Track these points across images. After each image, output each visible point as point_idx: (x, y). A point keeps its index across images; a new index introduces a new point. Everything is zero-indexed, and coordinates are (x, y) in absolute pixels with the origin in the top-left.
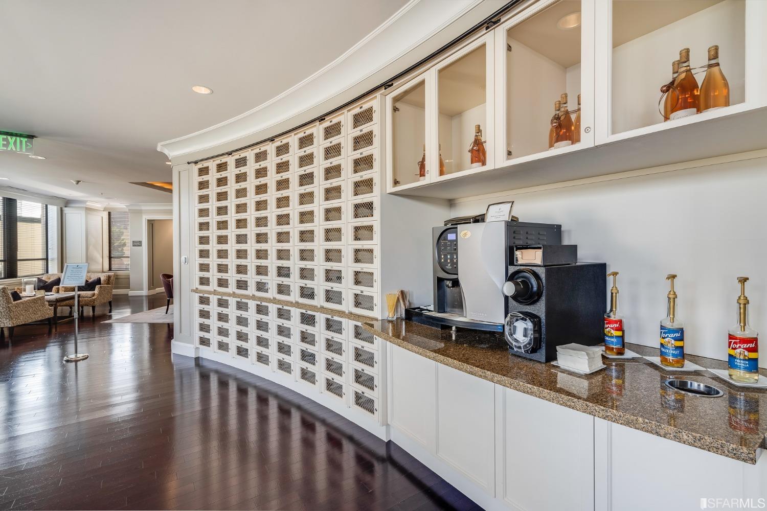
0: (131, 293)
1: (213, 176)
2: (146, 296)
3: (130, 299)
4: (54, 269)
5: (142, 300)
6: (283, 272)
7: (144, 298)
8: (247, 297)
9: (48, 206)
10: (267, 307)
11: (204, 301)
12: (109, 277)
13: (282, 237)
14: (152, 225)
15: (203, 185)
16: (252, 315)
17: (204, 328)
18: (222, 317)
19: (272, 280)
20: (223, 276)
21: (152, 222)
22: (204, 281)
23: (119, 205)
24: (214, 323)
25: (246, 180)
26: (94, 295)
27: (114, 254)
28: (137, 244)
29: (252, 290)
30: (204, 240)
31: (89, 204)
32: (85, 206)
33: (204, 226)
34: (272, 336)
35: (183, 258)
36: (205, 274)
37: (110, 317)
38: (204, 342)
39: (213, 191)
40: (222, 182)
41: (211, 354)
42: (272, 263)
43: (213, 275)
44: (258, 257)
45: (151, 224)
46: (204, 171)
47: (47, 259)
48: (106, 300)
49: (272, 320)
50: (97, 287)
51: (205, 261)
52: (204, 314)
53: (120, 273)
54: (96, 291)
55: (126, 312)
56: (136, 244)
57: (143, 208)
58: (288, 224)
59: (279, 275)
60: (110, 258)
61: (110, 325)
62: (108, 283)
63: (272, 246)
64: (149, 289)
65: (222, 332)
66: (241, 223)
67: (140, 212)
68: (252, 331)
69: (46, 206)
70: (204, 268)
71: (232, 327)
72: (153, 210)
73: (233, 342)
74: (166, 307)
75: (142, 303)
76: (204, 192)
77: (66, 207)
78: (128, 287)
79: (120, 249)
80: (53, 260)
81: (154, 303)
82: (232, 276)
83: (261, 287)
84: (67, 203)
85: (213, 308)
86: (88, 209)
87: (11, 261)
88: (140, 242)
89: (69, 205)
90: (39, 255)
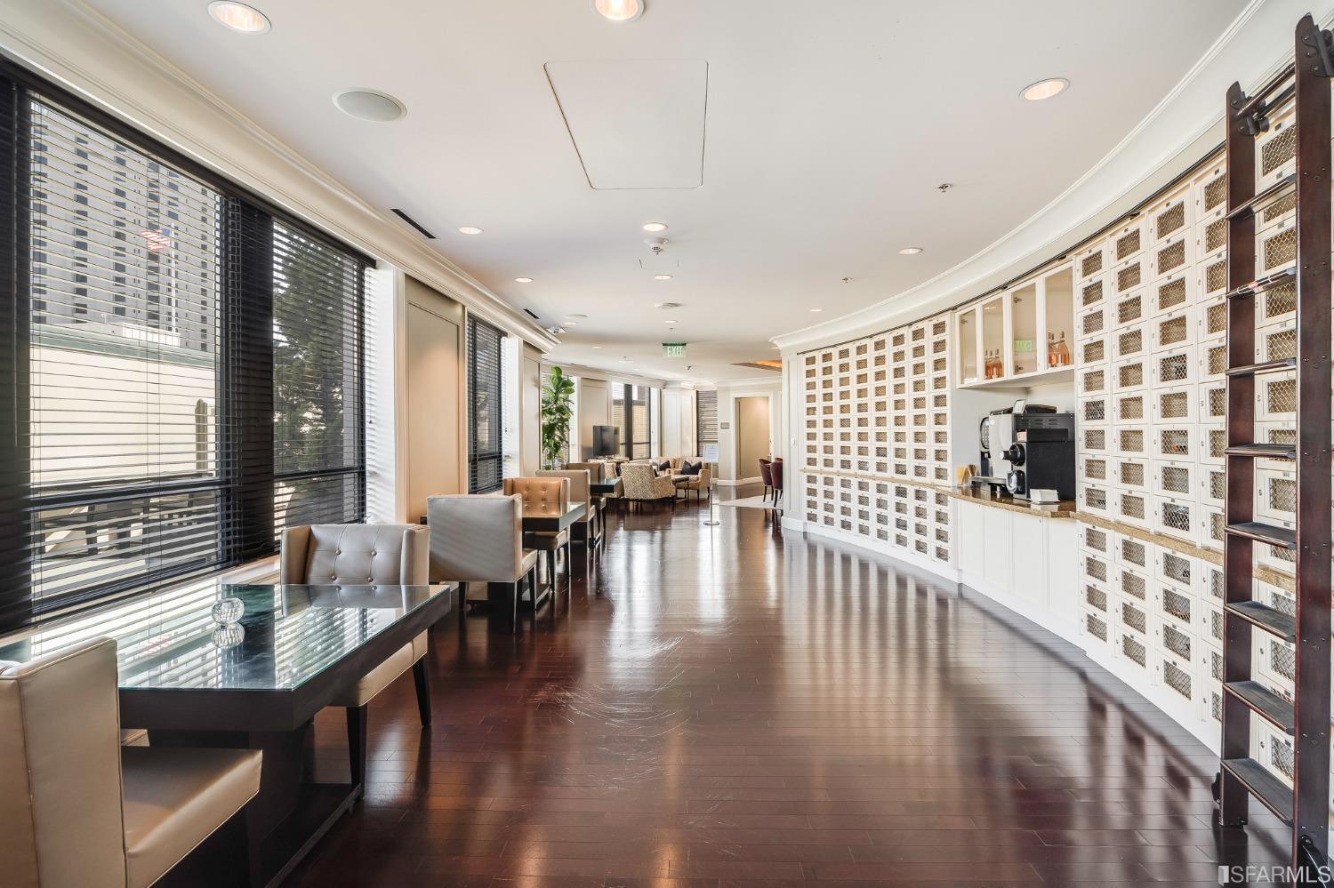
0: (721, 482)
1: (819, 365)
2: (734, 486)
3: (722, 488)
4: (655, 453)
6: (881, 452)
7: (732, 488)
8: (850, 475)
9: (651, 388)
10: (867, 483)
11: (811, 479)
13: (880, 421)
14: (739, 403)
15: (810, 373)
16: (854, 492)
17: (811, 505)
18: (828, 494)
19: (872, 459)
20: (829, 456)
22: (811, 462)
23: (708, 384)
24: (820, 500)
25: (848, 370)
26: (698, 478)
27: (701, 438)
28: (725, 426)
29: (854, 468)
30: (811, 424)
31: (684, 385)
32: (679, 386)
33: (811, 411)
34: (872, 510)
36: (812, 455)
38: (812, 517)
39: (819, 379)
40: (827, 371)
41: (818, 530)
42: (872, 444)
43: (820, 456)
44: (860, 439)
45: (738, 401)
46: (811, 361)
47: (650, 443)
48: (706, 485)
49: (872, 495)
50: (700, 471)
51: (812, 443)
52: (812, 492)
54: (700, 475)
55: (719, 499)
57: (732, 384)
58: (885, 410)
59: (878, 455)
60: (698, 442)
63: (871, 429)
64: (739, 477)
65: (828, 508)
66: (844, 409)
67: (727, 390)
68: (854, 506)
70: (811, 449)
71: (837, 502)
72: (746, 384)
73: (837, 516)
74: (763, 496)
76: (811, 380)
77: (664, 388)
78: (719, 477)
80: (654, 443)
81: (740, 492)
82: (837, 457)
83: (862, 465)
84: (665, 384)
85: (820, 487)
86: (682, 389)
87: (629, 444)
88: (728, 424)
89: (667, 386)
90: (645, 439)
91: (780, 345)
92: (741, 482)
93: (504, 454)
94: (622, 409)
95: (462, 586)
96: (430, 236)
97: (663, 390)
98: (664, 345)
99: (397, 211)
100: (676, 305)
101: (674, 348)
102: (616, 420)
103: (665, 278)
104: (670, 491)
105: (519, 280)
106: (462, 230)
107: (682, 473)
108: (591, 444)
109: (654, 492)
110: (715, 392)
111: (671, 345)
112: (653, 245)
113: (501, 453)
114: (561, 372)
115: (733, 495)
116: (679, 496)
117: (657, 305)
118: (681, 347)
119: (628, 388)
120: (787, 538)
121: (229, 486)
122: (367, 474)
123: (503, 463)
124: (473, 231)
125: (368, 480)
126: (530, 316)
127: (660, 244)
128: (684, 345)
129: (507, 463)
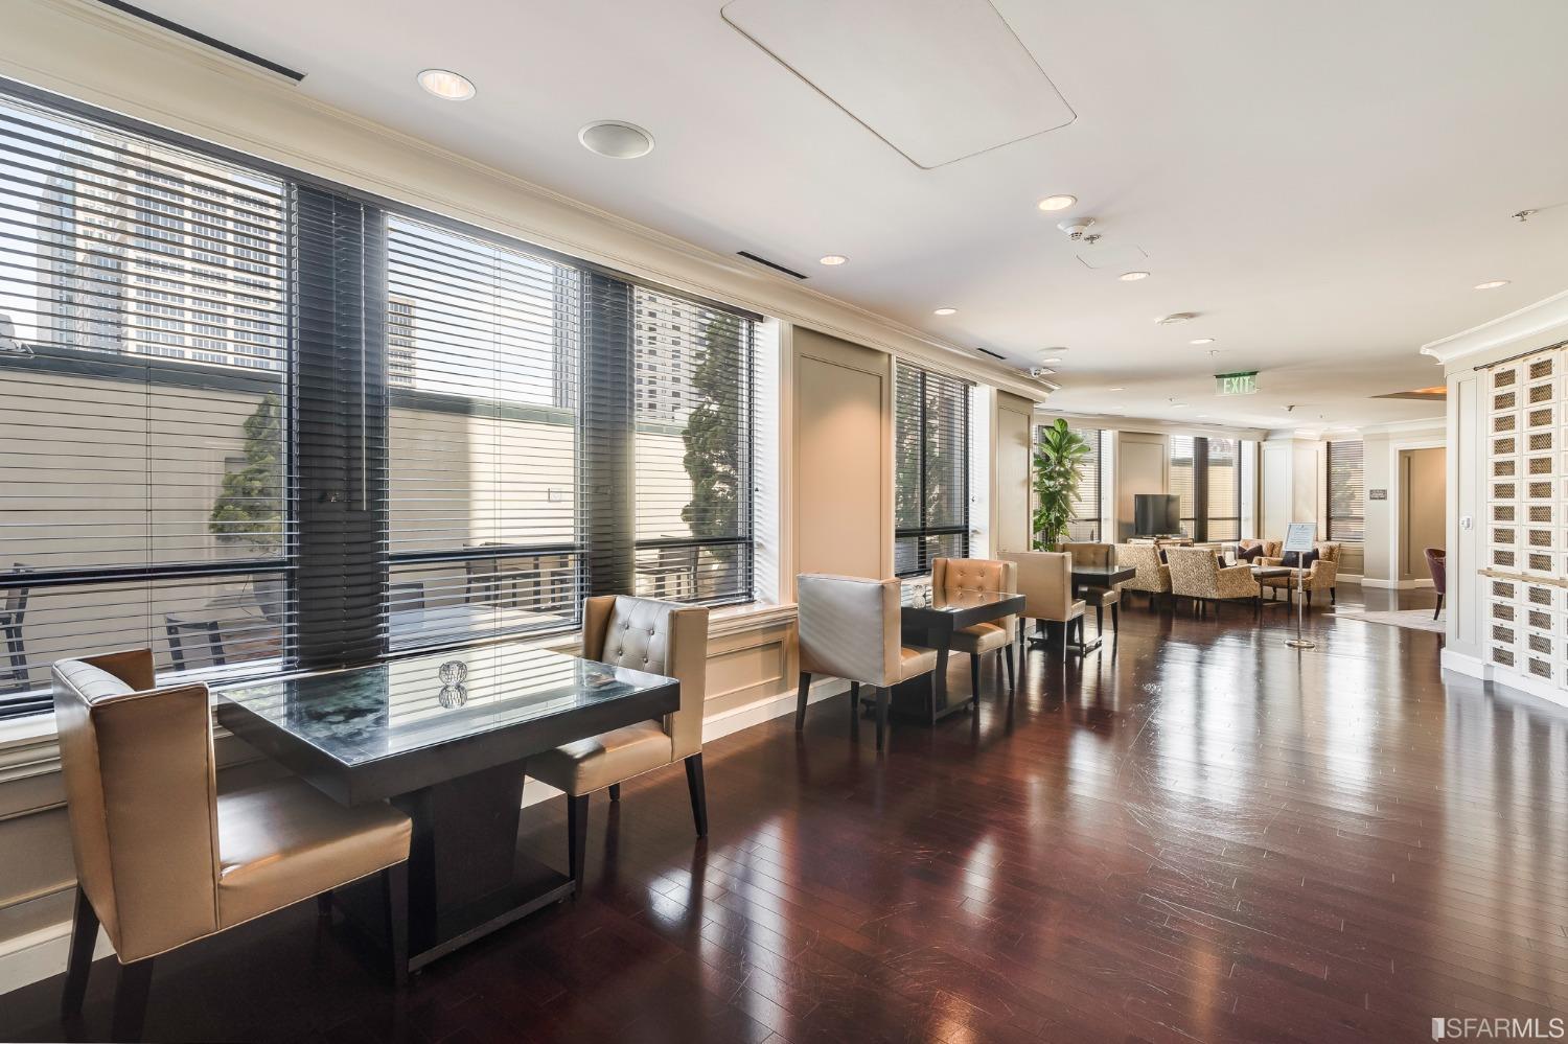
0: (1366, 581)
1: (1522, 386)
2: (1394, 590)
3: (1364, 590)
4: (1248, 533)
5: (1388, 595)
7: (1391, 594)
9: (1243, 442)
11: (1502, 589)
12: (1332, 550)
14: (1409, 459)
15: (1503, 401)
17: (1502, 634)
18: (1538, 619)
20: (1541, 550)
21: (1408, 455)
22: (1503, 558)
23: (1347, 429)
24: (1521, 627)
26: (1309, 574)
27: (1335, 513)
28: (1379, 495)
30: (1504, 491)
31: (1300, 434)
32: (1292, 437)
33: (1504, 467)
35: (1463, 518)
36: (1505, 547)
37: (1333, 611)
38: (1502, 656)
39: (1523, 408)
40: (1540, 393)
41: (1515, 678)
43: (1521, 549)
45: (1407, 458)
46: (1506, 378)
47: (1240, 519)
48: (1327, 584)
50: (1314, 563)
51: (1505, 524)
52: (1503, 612)
53: (1346, 545)
54: (1313, 569)
55: (1357, 609)
56: (1376, 496)
57: (1391, 430)
60: (1329, 519)
61: (1332, 621)
62: (1330, 559)
64: (1401, 577)
65: (1538, 643)
67: (1385, 438)
69: (1240, 443)
70: (1504, 536)
71: (1559, 636)
72: (1409, 429)
73: (1559, 661)
74: (1435, 610)
75: (1388, 600)
76: (1505, 412)
77: (1265, 440)
78: (1361, 572)
79: (1343, 505)
80: (1247, 519)
81: (1408, 601)
82: (1559, 551)
84: (1267, 434)
85: (1521, 604)
86: (1296, 441)
87: (1201, 519)
88: (1385, 492)
89: (1269, 438)
90: (1231, 512)
91: (1443, 357)
92: (1408, 585)
93: (971, 528)
94: (1189, 473)
95: (855, 685)
96: (803, 277)
97: (1263, 444)
98: (1217, 377)
99: (742, 253)
100: (1191, 315)
101: (1235, 381)
102: (1182, 488)
103: (1138, 276)
104: (1252, 589)
105: (939, 312)
106: (824, 261)
107: (1282, 564)
108: (1131, 519)
109: (1218, 589)
110: (1360, 444)
111: (1231, 376)
112: (1070, 231)
113: (967, 527)
114: (1066, 424)
115: (1393, 602)
116: (1265, 597)
117: (1158, 320)
118: (1247, 378)
119: (1202, 445)
120: (1450, 686)
121: (584, 551)
122: (755, 546)
123: (970, 539)
124: (838, 261)
125: (756, 551)
126: (990, 357)
127: (1086, 225)
128: (1254, 373)
129: (975, 540)
